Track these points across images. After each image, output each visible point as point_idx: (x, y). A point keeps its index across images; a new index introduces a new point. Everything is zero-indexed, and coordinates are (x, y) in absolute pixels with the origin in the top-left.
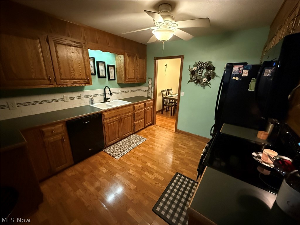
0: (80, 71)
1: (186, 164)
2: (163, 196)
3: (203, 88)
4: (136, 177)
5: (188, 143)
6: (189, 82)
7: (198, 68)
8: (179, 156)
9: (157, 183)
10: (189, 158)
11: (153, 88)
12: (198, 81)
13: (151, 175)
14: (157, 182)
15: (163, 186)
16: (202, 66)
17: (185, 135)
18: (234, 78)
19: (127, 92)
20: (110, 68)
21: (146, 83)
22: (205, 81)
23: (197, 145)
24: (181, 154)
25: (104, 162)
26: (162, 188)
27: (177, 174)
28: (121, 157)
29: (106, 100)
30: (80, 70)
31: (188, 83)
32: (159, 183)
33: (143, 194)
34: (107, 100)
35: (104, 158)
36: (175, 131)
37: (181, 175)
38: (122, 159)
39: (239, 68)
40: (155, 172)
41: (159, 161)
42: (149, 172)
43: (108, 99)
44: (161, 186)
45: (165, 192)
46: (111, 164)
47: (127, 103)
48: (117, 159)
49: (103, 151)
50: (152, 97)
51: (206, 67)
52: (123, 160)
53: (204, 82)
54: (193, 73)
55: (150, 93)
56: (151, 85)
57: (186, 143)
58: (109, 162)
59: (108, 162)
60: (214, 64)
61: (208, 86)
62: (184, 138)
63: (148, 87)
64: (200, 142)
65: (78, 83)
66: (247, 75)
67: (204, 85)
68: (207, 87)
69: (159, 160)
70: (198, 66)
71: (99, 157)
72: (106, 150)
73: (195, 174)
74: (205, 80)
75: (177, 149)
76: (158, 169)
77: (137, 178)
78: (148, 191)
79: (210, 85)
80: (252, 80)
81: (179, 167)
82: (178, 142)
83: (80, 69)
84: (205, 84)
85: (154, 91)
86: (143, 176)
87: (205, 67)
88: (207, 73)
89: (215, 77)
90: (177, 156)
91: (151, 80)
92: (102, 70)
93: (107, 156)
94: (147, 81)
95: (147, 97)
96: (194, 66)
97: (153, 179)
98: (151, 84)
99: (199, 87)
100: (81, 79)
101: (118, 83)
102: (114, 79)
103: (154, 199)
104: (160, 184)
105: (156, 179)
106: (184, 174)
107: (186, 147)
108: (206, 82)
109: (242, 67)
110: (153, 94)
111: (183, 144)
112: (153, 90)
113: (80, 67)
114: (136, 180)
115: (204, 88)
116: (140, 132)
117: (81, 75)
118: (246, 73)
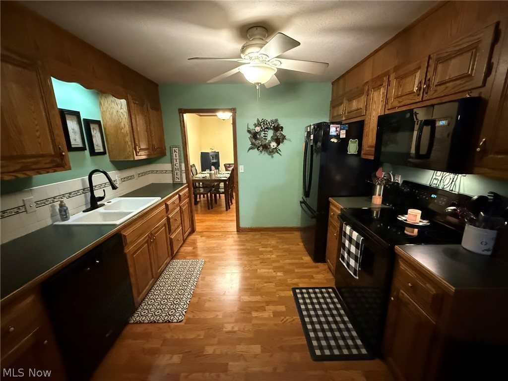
0: (38, 134)
1: (292, 272)
2: (306, 331)
3: (270, 156)
4: (246, 329)
5: (269, 243)
6: (251, 148)
7: (262, 128)
8: (274, 265)
9: (283, 320)
10: (288, 261)
11: (183, 165)
12: (265, 147)
13: (265, 312)
14: (283, 318)
15: (295, 317)
16: (268, 125)
17: (257, 233)
18: (332, 140)
19: (131, 177)
20: (92, 126)
21: (165, 157)
22: (275, 146)
23: (281, 241)
24: (274, 261)
25: (154, 344)
26: (294, 322)
27: (294, 290)
28: (184, 313)
29: (94, 203)
30: (37, 131)
31: (248, 150)
32: (285, 318)
33: (281, 348)
34: (99, 203)
35: (147, 336)
36: (237, 231)
37: (301, 289)
38: (190, 316)
39: (336, 128)
40: (264, 304)
41: (256, 286)
42: (257, 311)
43: (102, 198)
44: (291, 320)
45: (304, 323)
46: (176, 337)
47: (153, 200)
48: (180, 322)
49: (130, 326)
50: (185, 181)
51: (274, 127)
52: (194, 316)
53: (273, 147)
54: (255, 136)
55: (179, 174)
56: (178, 160)
57: (266, 243)
58: (168, 336)
59: (165, 341)
60: (281, 123)
61: (278, 153)
62: (257, 237)
63: (172, 162)
64: (281, 235)
65: (34, 167)
66: (344, 137)
67: (272, 152)
68: (276, 155)
69: (254, 285)
70: (262, 126)
71: (130, 341)
72: (136, 318)
73: (311, 278)
74: (273, 145)
75: (261, 256)
76: (265, 298)
77: (249, 330)
78: (282, 339)
79: (279, 152)
80: (350, 142)
81: (288, 280)
82: (256, 246)
83: (38, 127)
84: (275, 150)
85: (186, 170)
86: (254, 322)
87: (272, 127)
88: (275, 135)
89: (285, 141)
90: (272, 267)
91: (177, 151)
92: (75, 132)
93: (151, 328)
94: (168, 153)
95: (171, 182)
96: (256, 126)
97: (272, 316)
98: (178, 157)
99: (265, 156)
100: (42, 156)
101: (112, 162)
102: (104, 153)
103: (300, 343)
104: (287, 318)
105: (276, 314)
106: (301, 286)
107: (271, 249)
108: (276, 148)
109: (338, 127)
110: (184, 175)
111: (265, 246)
112: (183, 168)
113: (36, 122)
114: (251, 336)
115: (272, 157)
116: (180, 253)
117: (40, 144)
118: (344, 134)
